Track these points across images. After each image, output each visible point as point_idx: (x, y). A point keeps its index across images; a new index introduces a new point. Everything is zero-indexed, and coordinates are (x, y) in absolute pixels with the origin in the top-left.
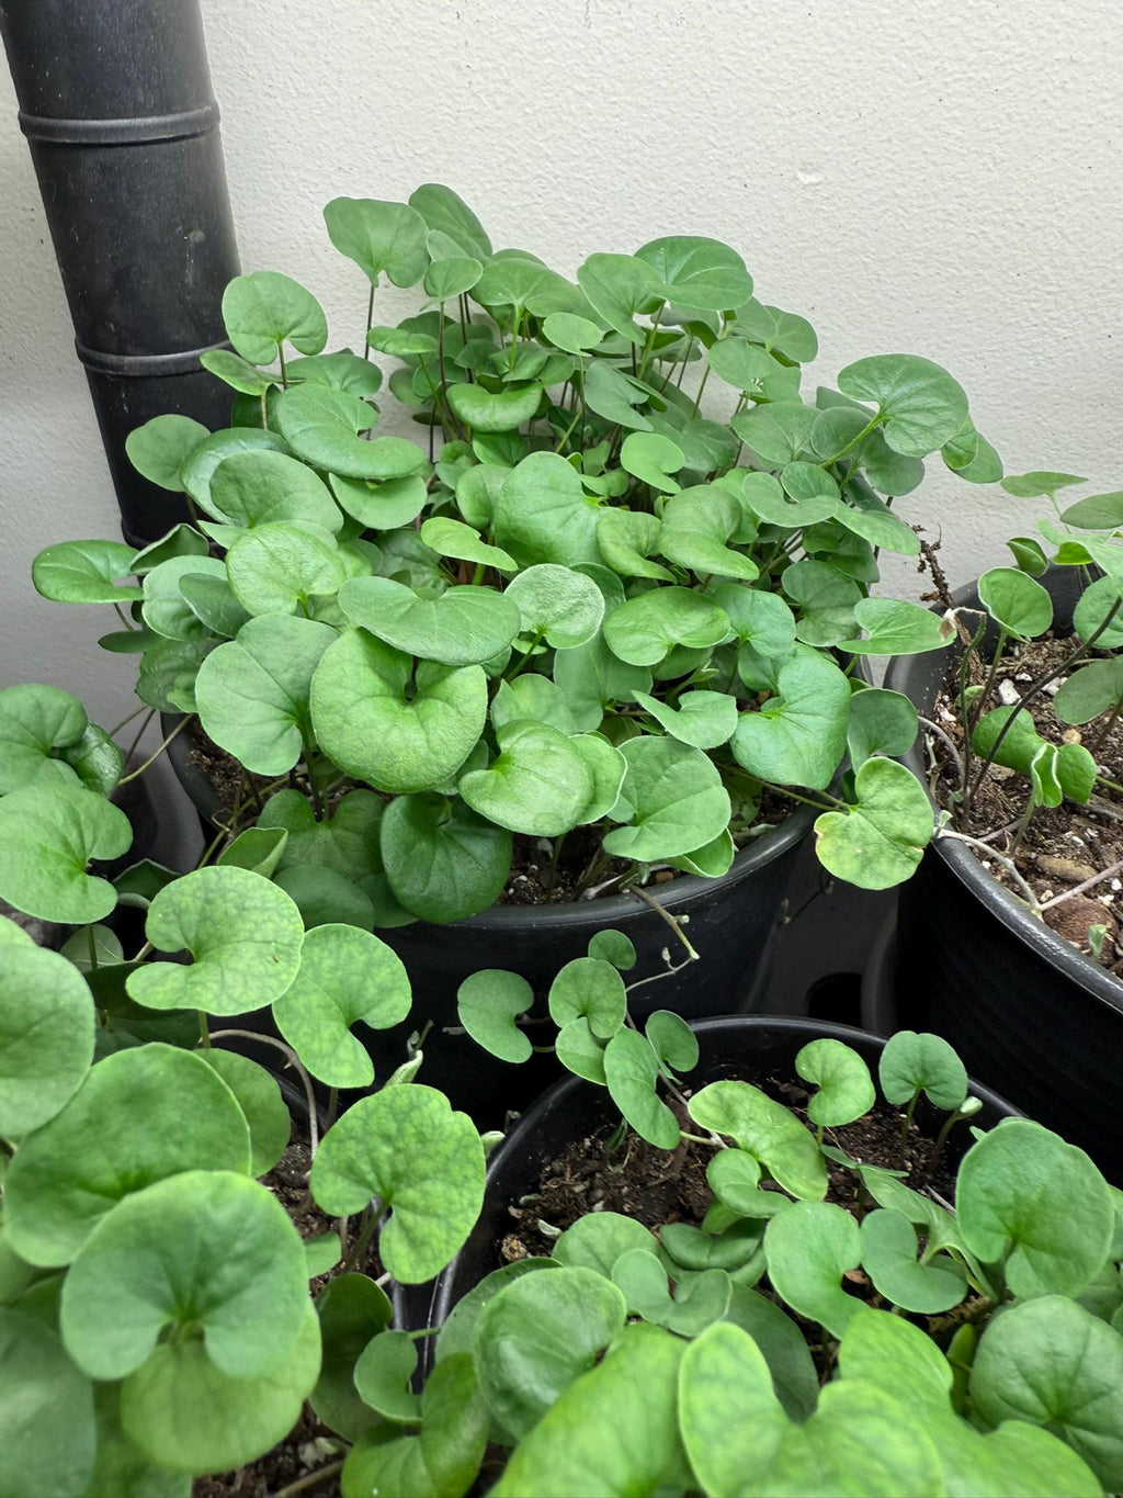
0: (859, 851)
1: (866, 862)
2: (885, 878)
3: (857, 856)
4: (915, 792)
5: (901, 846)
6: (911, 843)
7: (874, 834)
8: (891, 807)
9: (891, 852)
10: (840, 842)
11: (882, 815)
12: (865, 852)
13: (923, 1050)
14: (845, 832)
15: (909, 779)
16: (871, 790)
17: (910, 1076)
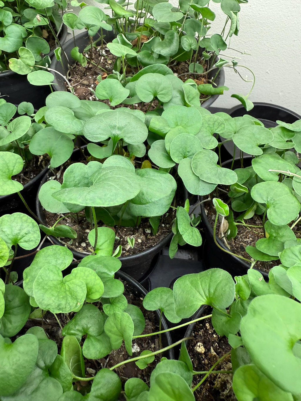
0: (19, 67)
1: (21, 69)
2: (25, 73)
3: (18, 67)
4: (31, 55)
5: (28, 66)
6: (30, 66)
7: (23, 63)
8: (26, 58)
9: (26, 67)
10: (15, 64)
11: (24, 60)
12: (20, 67)
13: (27, 105)
14: (17, 63)
15: (30, 52)
16: (22, 54)
17: (24, 110)
